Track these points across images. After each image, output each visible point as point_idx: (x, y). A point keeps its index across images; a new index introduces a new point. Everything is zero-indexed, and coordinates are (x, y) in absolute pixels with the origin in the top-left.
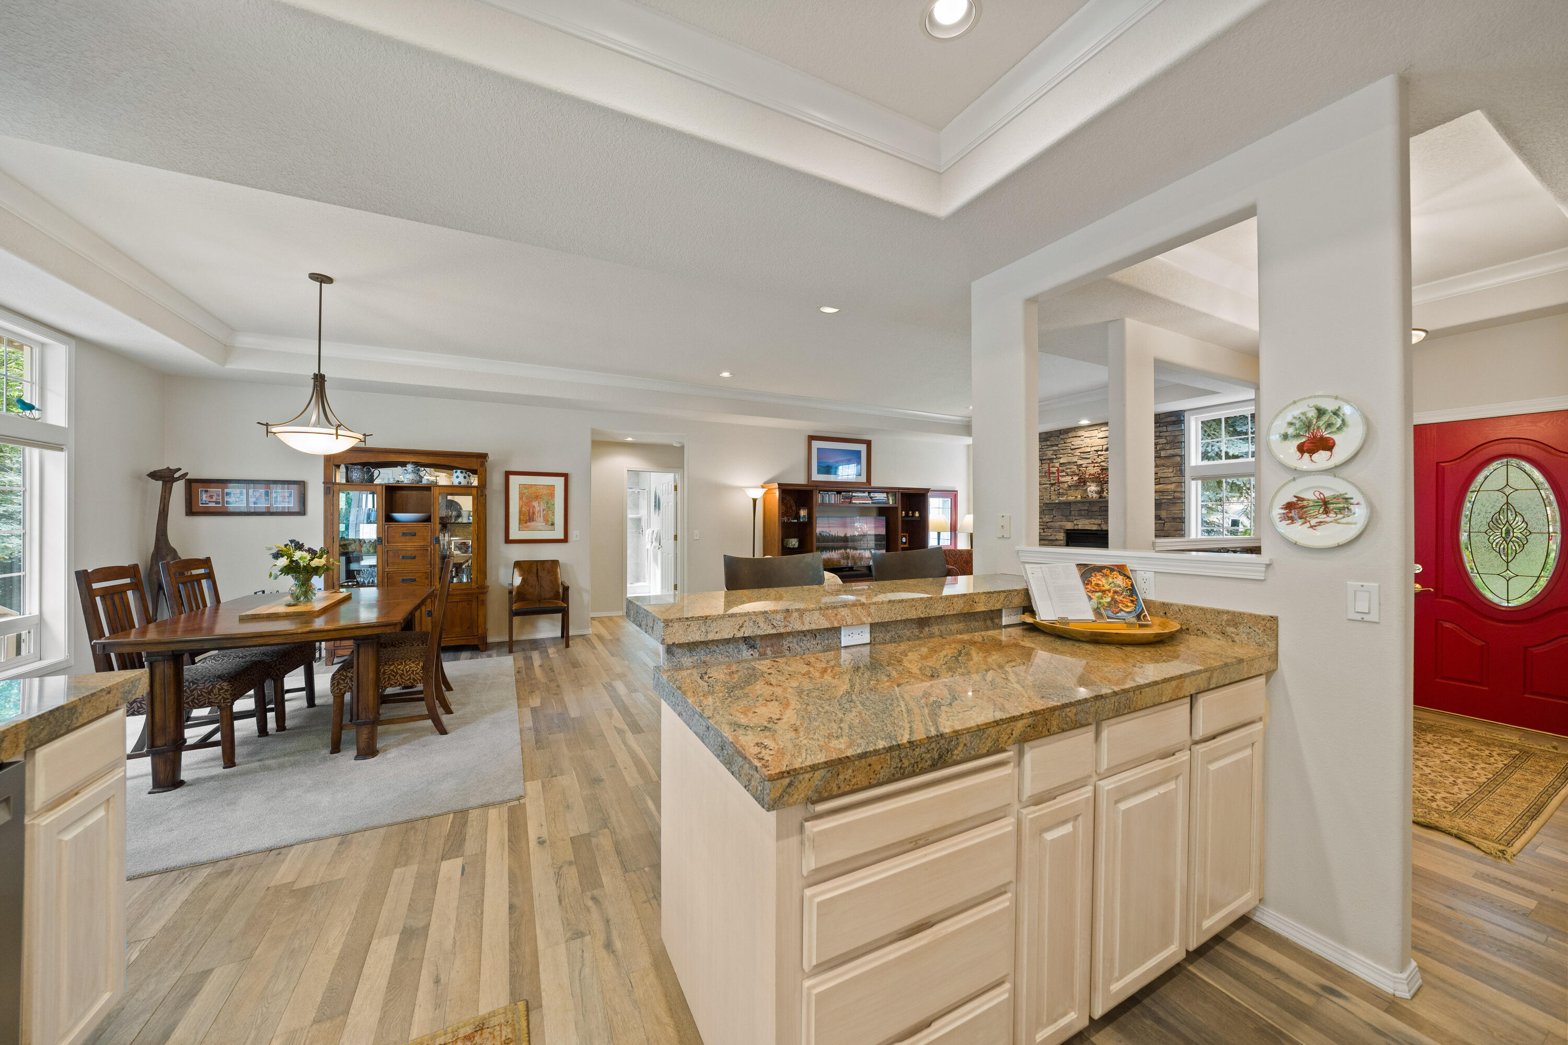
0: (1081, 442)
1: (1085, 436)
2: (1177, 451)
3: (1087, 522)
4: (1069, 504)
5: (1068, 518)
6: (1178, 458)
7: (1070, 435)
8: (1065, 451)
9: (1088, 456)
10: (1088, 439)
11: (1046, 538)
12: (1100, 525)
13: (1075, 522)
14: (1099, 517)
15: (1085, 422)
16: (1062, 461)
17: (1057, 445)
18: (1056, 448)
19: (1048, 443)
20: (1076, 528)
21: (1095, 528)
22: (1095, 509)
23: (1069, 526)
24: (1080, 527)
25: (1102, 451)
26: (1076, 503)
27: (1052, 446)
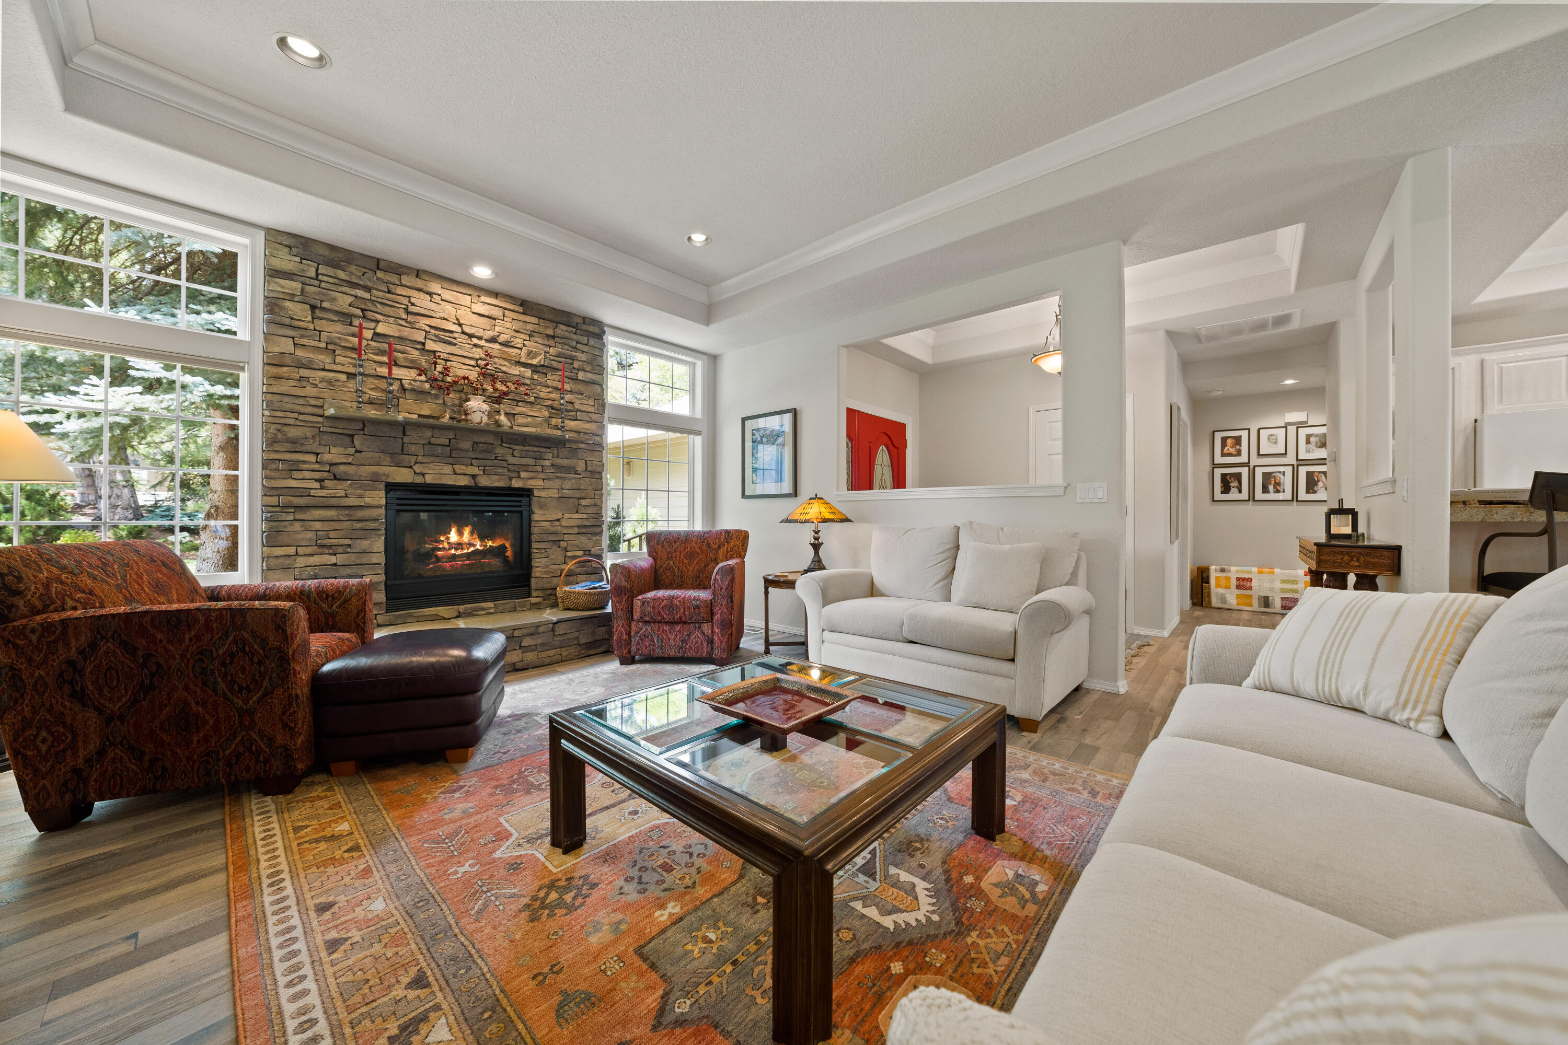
0: (432, 306)
1: (444, 297)
2: (596, 378)
3: (447, 469)
4: (404, 427)
5: (397, 458)
6: (598, 387)
7: (405, 280)
8: (386, 310)
9: (454, 341)
10: (448, 307)
11: (333, 502)
12: (474, 476)
13: (417, 468)
14: (474, 462)
15: (482, 273)
16: (381, 329)
17: (368, 289)
18: (367, 296)
19: (341, 274)
20: (419, 480)
21: (463, 481)
22: (466, 445)
23: (403, 476)
24: (429, 479)
25: (480, 338)
26: (416, 425)
27: (354, 285)
